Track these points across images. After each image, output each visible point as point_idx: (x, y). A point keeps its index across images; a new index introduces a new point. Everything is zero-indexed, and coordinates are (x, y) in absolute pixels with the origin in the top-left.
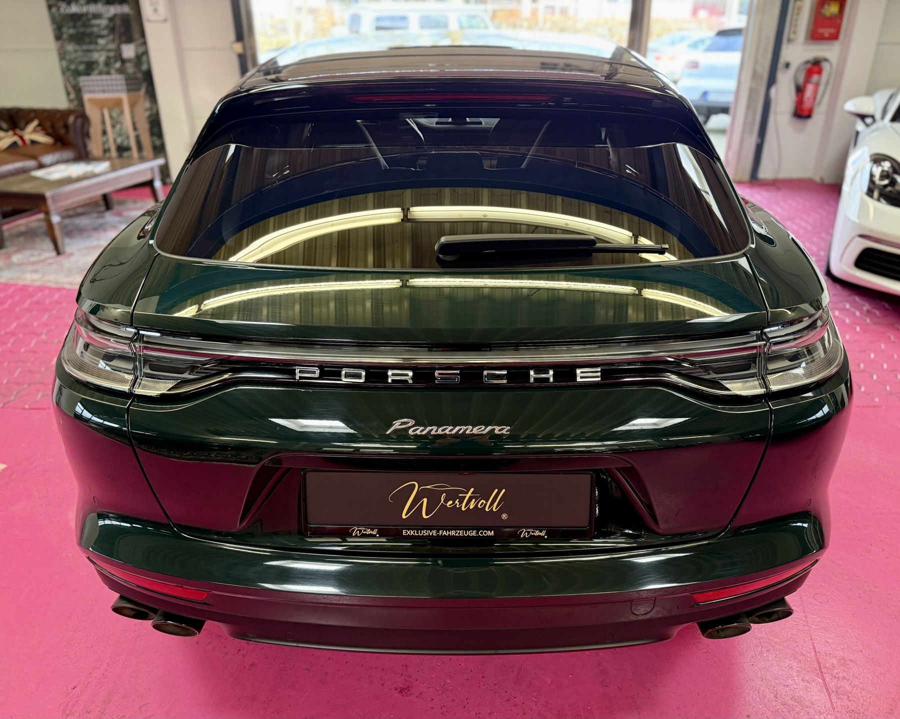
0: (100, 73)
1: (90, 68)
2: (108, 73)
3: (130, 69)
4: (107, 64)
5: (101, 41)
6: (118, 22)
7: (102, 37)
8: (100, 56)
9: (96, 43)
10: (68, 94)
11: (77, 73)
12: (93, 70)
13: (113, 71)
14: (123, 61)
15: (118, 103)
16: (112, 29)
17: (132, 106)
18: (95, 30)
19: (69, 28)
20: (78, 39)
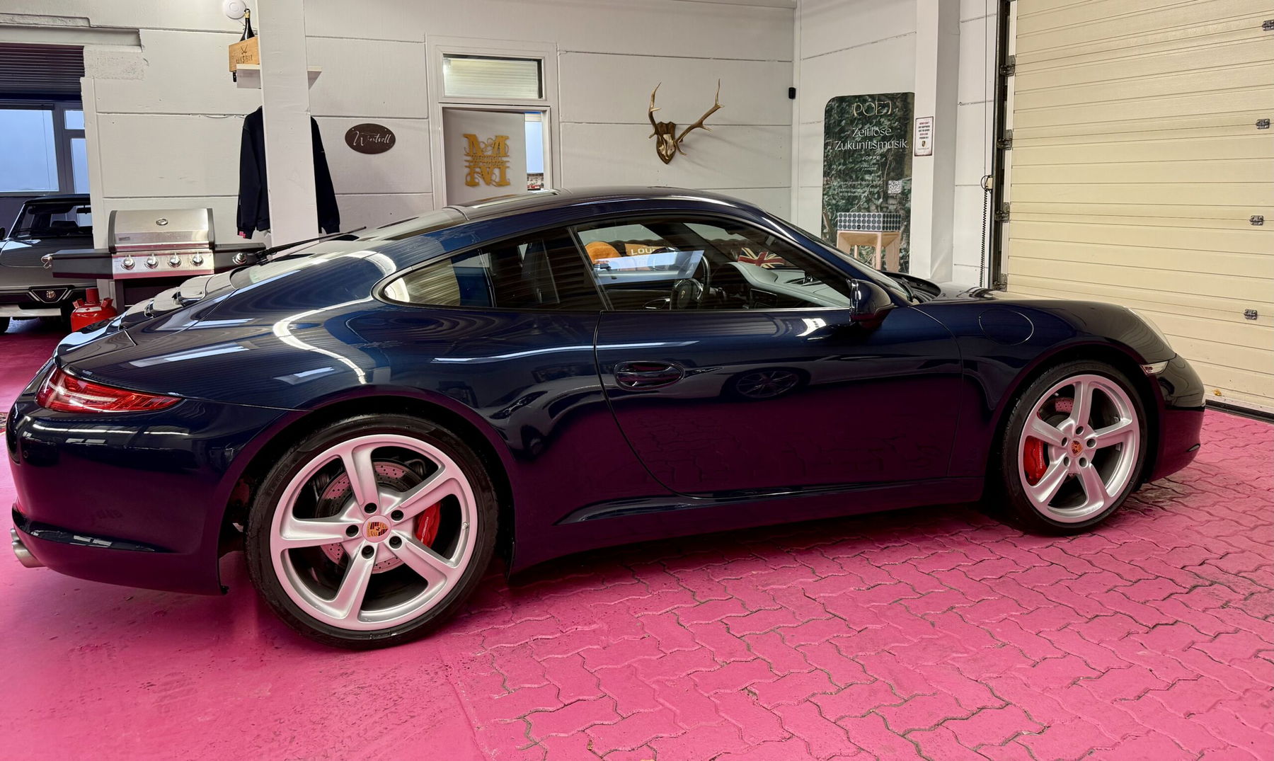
0: (859, 209)
1: (851, 202)
2: (868, 210)
3: (893, 205)
4: (868, 201)
5: (867, 177)
6: (890, 158)
7: (870, 173)
8: (864, 193)
9: (863, 179)
10: (823, 227)
11: (837, 208)
12: (852, 205)
13: (873, 208)
14: (887, 197)
15: (872, 240)
16: (882, 165)
17: (884, 246)
18: (865, 165)
19: (840, 164)
20: (844, 175)
